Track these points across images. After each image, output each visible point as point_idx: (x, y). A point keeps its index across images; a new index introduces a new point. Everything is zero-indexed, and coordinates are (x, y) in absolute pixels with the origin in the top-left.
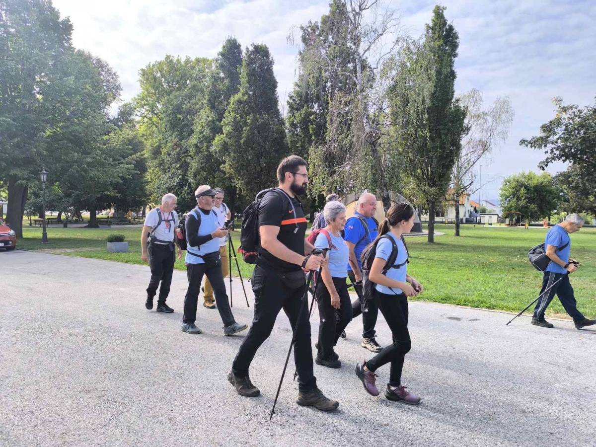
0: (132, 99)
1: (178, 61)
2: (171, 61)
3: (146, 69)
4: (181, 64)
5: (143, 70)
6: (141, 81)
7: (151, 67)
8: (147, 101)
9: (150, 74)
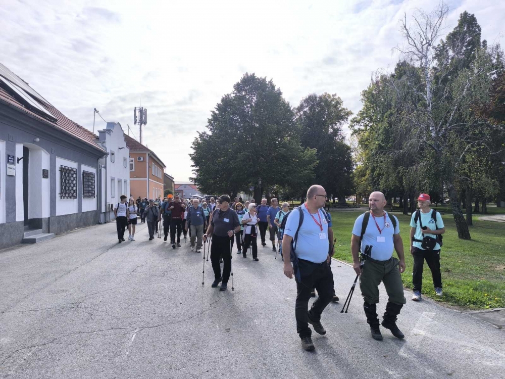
2: (385, 79)
3: (367, 89)
6: (363, 100)
7: (371, 86)
8: (367, 114)
9: (369, 93)
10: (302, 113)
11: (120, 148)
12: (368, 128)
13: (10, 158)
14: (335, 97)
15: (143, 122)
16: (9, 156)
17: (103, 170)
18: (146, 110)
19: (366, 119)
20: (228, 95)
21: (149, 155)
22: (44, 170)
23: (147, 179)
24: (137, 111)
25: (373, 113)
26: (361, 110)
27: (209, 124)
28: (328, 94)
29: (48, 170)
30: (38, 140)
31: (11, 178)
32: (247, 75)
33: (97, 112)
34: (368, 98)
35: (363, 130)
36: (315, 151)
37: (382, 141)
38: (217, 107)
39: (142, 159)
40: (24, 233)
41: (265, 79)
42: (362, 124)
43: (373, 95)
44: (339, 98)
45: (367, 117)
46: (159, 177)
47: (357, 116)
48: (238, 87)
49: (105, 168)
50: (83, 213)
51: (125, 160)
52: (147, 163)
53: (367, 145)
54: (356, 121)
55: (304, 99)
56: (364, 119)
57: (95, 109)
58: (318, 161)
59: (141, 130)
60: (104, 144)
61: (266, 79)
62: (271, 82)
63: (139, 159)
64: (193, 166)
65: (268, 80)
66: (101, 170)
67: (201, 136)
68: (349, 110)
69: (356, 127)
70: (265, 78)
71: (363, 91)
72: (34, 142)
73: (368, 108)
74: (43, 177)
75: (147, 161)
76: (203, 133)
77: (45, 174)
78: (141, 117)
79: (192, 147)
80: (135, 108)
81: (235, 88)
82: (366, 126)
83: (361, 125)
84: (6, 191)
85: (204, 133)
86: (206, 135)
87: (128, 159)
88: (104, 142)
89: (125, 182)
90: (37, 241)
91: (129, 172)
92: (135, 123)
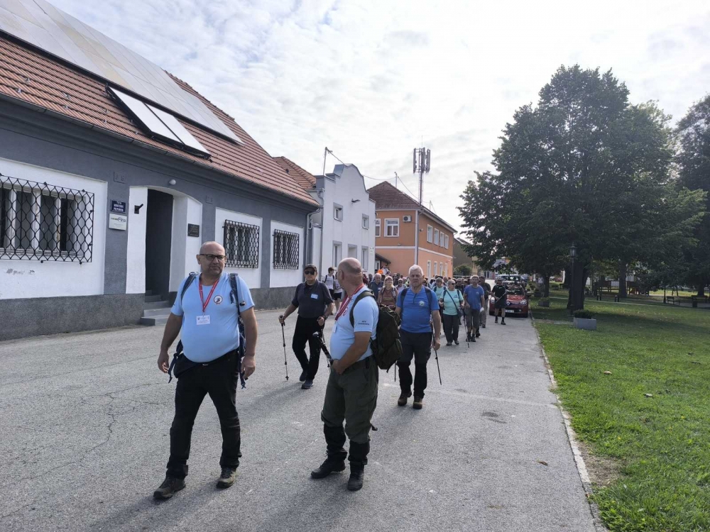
10: (691, 129)
11: (353, 201)
13: (115, 205)
15: (424, 169)
16: (114, 202)
17: (316, 231)
18: (429, 152)
20: (525, 107)
21: (419, 212)
22: (190, 226)
23: (415, 247)
24: (417, 154)
27: (494, 158)
29: (198, 226)
30: (174, 182)
31: (118, 232)
32: (563, 68)
33: (330, 152)
38: (506, 129)
39: (409, 220)
40: (145, 311)
41: (596, 72)
46: (442, 245)
48: (546, 93)
49: (321, 227)
50: (273, 289)
51: (365, 218)
52: (416, 225)
55: (696, 104)
57: (326, 149)
58: (702, 214)
59: (421, 181)
60: (321, 194)
61: (599, 71)
62: (608, 75)
63: (406, 219)
64: (463, 226)
65: (602, 73)
66: (311, 231)
67: (481, 178)
70: (597, 69)
72: (169, 185)
74: (189, 235)
75: (417, 222)
76: (484, 174)
77: (193, 231)
78: (423, 162)
79: (461, 196)
80: (415, 150)
81: (541, 96)
84: (106, 250)
85: (486, 174)
86: (490, 177)
87: (372, 218)
88: (321, 192)
89: (365, 250)
90: (156, 323)
91: (374, 238)
92: (414, 171)
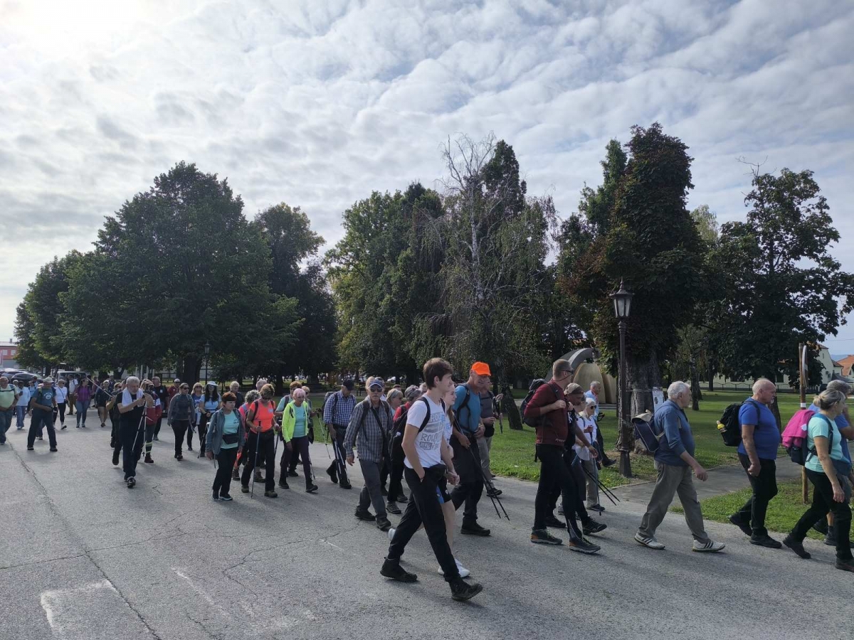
0: (336, 246)
1: (388, 197)
2: (379, 198)
3: (352, 209)
4: (391, 200)
5: (349, 211)
6: (345, 224)
7: (358, 205)
8: (351, 247)
9: (356, 215)
12: (351, 267)
14: (297, 212)
19: (350, 253)
20: (145, 193)
25: (360, 246)
26: (342, 239)
28: (287, 206)
32: (182, 164)
34: (353, 222)
35: (343, 271)
36: (293, 301)
37: (394, 295)
41: (215, 177)
42: (343, 261)
43: (360, 219)
44: (304, 214)
45: (351, 251)
47: (335, 248)
48: (163, 182)
53: (348, 293)
54: (335, 256)
56: (347, 254)
58: (304, 319)
61: (217, 177)
62: (225, 183)
65: (220, 179)
68: (319, 235)
69: (334, 265)
70: (215, 175)
71: (346, 211)
73: (353, 238)
81: (157, 184)
82: (348, 264)
83: (341, 263)
